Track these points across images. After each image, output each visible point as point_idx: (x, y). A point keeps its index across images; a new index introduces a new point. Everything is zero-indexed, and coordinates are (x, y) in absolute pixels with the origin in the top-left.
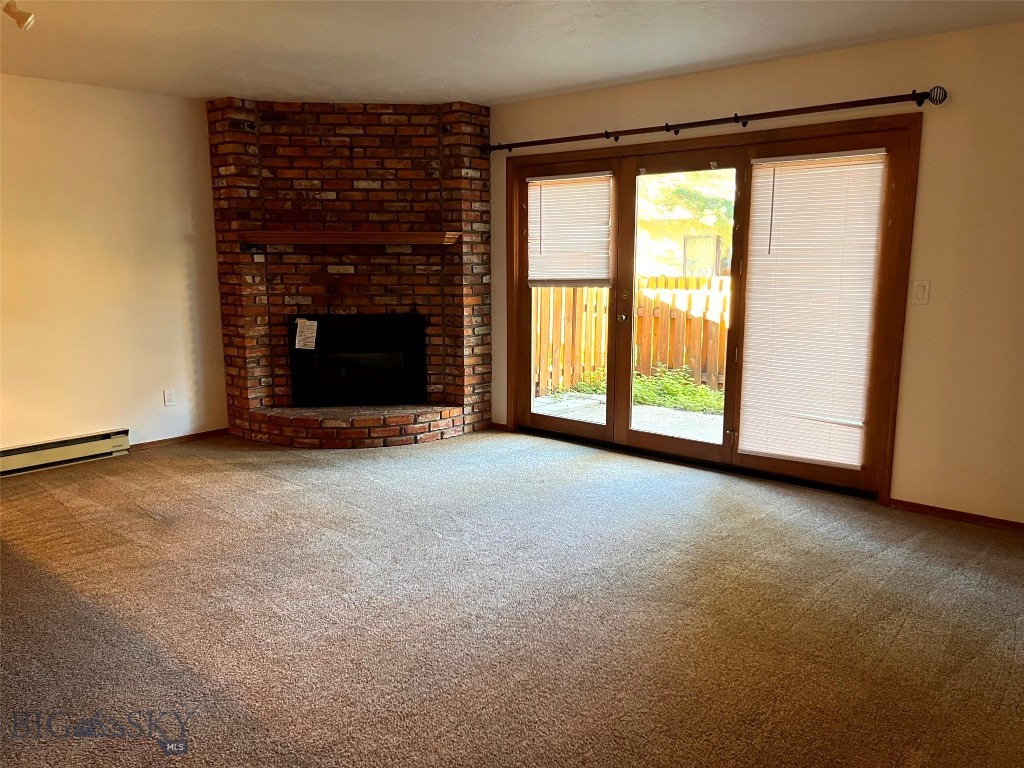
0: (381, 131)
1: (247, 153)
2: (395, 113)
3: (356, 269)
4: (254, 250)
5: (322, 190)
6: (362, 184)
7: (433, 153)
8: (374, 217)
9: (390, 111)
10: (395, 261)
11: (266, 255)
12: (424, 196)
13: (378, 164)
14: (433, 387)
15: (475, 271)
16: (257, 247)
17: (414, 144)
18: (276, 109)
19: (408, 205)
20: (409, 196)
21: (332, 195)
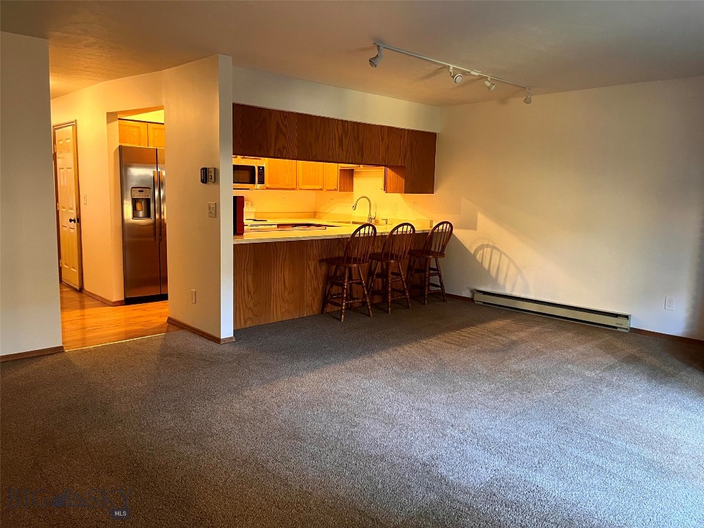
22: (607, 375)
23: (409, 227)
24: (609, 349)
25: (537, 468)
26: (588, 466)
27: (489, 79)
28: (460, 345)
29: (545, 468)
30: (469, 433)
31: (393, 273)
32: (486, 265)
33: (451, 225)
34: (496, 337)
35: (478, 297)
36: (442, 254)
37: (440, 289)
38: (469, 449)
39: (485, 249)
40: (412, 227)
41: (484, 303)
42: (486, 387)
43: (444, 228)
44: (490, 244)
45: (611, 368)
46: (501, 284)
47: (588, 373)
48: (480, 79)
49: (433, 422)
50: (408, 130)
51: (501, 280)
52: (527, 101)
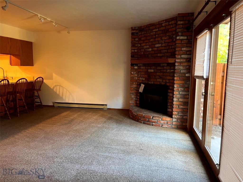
0: (162, 28)
1: (135, 41)
2: (166, 22)
3: (154, 71)
4: (135, 65)
5: (149, 48)
6: (157, 46)
7: (174, 33)
8: (159, 55)
9: (165, 22)
10: (162, 68)
11: (138, 66)
12: (171, 47)
13: (161, 39)
14: (169, 110)
15: (181, 72)
16: (136, 64)
17: (170, 31)
18: (142, 28)
19: (167, 50)
20: (167, 48)
21: (150, 49)
22: (104, 125)
23: (25, 80)
24: (103, 116)
25: (91, 164)
26: (107, 157)
27: (54, 23)
28: (53, 124)
29: (94, 163)
30: (64, 158)
31: (18, 100)
32: (58, 93)
33: (43, 79)
34: (66, 119)
35: (56, 105)
36: (40, 90)
37: (40, 103)
38: (65, 165)
39: (57, 87)
40: (26, 80)
41: (58, 107)
42: (67, 138)
43: (40, 79)
44: (59, 85)
45: (105, 122)
46: (64, 99)
47: (99, 126)
48: (50, 22)
49: (48, 158)
50: (20, 40)
51: (64, 97)
52: (68, 33)
